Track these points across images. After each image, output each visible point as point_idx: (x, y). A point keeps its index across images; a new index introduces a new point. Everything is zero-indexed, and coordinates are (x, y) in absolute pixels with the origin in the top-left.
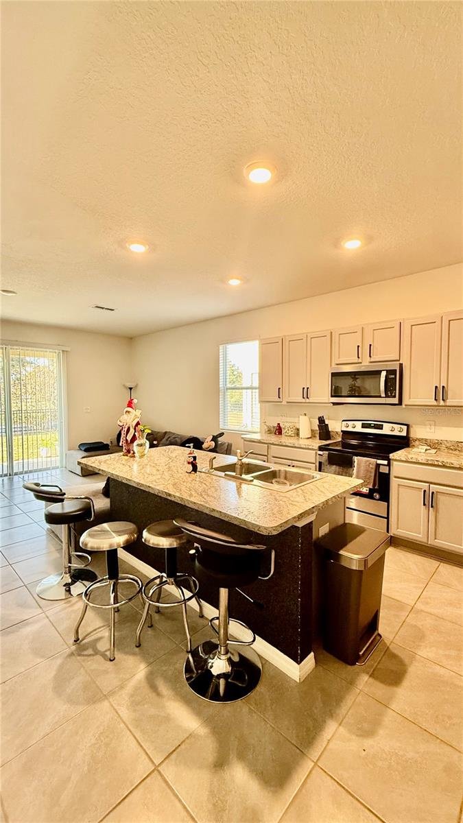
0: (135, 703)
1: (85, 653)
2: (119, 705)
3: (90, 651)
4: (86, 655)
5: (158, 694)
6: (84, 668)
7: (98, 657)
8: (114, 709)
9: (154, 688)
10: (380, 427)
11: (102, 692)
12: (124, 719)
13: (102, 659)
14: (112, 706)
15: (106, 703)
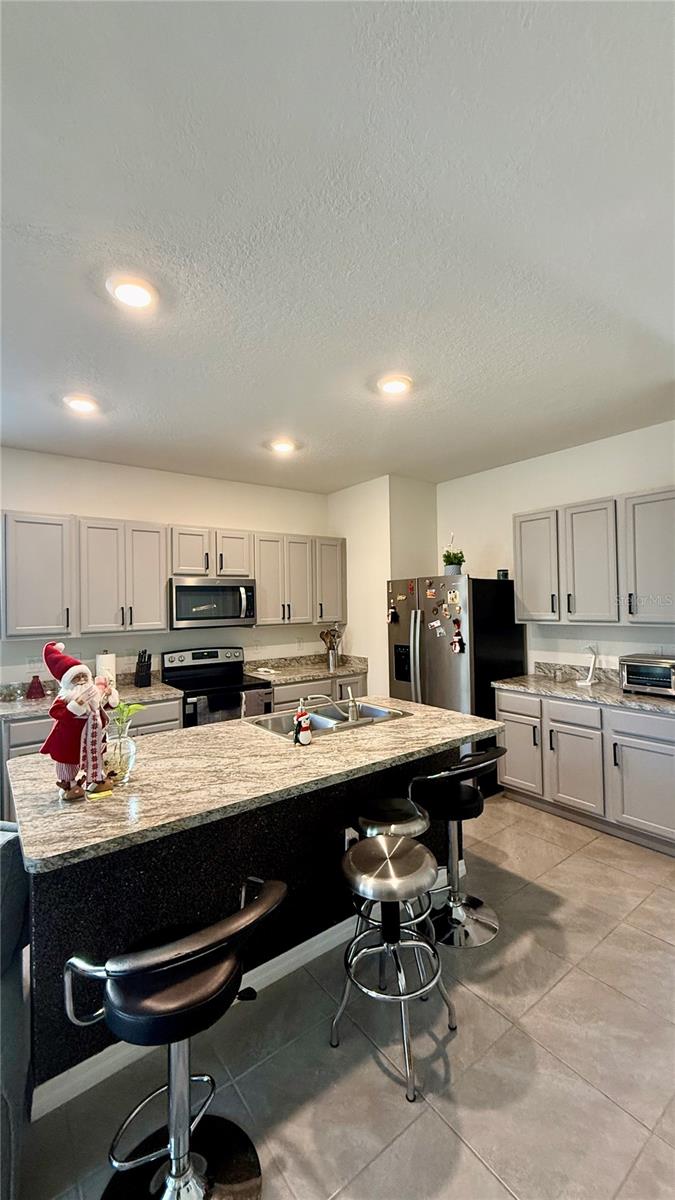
0: (517, 990)
1: (441, 1072)
2: (524, 1006)
3: (439, 1067)
4: (447, 1072)
5: (501, 968)
6: (472, 1064)
7: (450, 1049)
8: (528, 1011)
9: (492, 974)
10: (215, 655)
11: (509, 1029)
12: (539, 997)
13: (454, 1042)
14: (525, 1014)
15: (524, 1020)
